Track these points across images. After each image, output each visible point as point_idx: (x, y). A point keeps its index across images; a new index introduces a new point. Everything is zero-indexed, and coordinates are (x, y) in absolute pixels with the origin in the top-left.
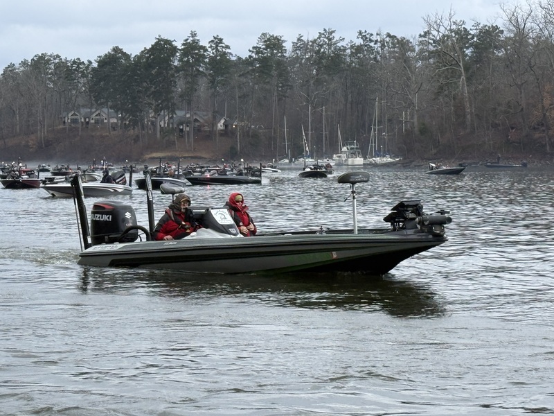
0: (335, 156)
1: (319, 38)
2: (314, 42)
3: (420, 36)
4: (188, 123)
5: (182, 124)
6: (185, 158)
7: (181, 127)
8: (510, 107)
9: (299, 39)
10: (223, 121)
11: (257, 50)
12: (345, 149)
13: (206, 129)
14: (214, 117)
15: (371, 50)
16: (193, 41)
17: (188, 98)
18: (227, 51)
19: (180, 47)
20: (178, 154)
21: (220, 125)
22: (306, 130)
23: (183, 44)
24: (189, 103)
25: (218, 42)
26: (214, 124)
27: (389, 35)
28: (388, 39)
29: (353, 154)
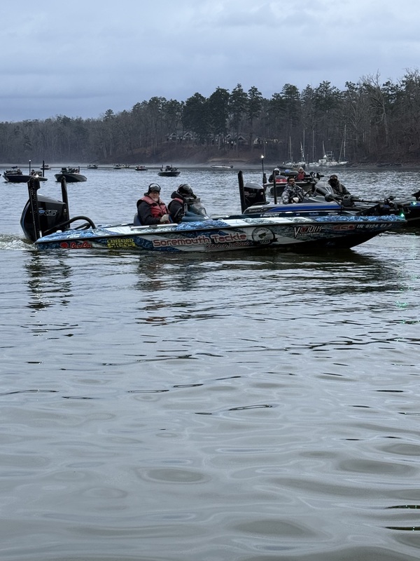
0: (320, 160)
1: (321, 86)
2: (317, 89)
4: (235, 140)
5: (232, 140)
6: (232, 161)
9: (308, 88)
10: (257, 139)
11: (278, 95)
12: (325, 156)
13: (247, 144)
14: (251, 137)
16: (239, 90)
17: (235, 125)
18: (260, 96)
20: (228, 159)
21: (255, 142)
23: (233, 92)
24: (236, 128)
25: (254, 90)
26: (251, 141)
29: (330, 160)
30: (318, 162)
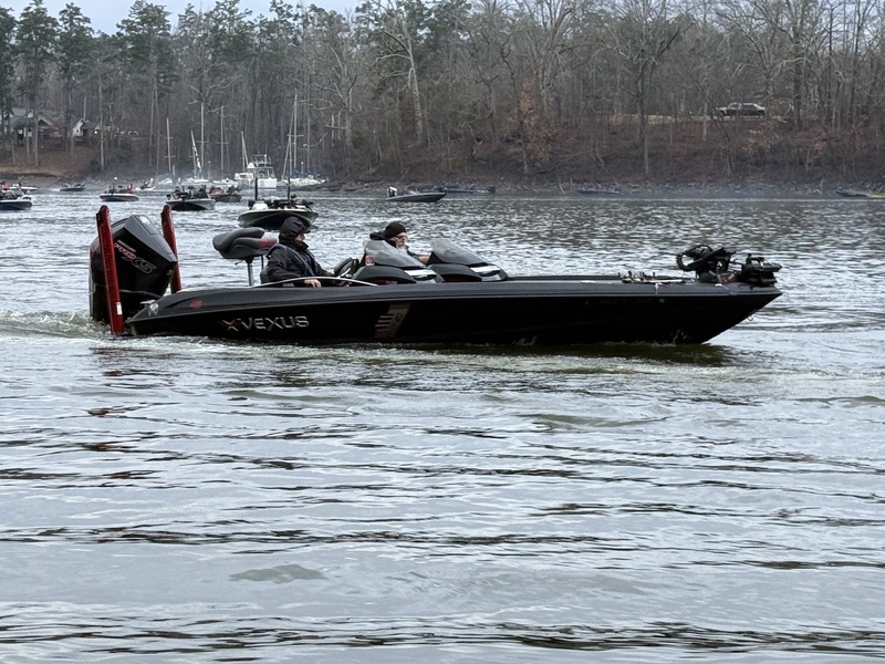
0: (237, 175)
1: (216, 9)
2: (209, 15)
3: (358, 10)
4: (30, 127)
5: (21, 127)
6: (26, 175)
7: (21, 132)
8: (475, 111)
9: (188, 11)
10: (80, 124)
11: (129, 25)
12: (251, 166)
13: (57, 134)
14: (68, 119)
15: (289, 28)
16: (37, 10)
17: (31, 90)
18: (86, 25)
19: (18, 18)
20: (15, 170)
21: (77, 130)
22: (198, 138)
23: (23, 15)
24: (32, 98)
25: (72, 12)
26: (67, 129)
27: (314, 8)
28: (312, 13)
30: (233, 178)
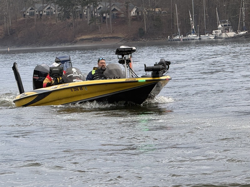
0: (214, 31)
4: (108, 12)
7: (104, 15)
12: (220, 26)
20: (100, 36)
21: (133, 13)
29: (226, 30)
30: (211, 33)
